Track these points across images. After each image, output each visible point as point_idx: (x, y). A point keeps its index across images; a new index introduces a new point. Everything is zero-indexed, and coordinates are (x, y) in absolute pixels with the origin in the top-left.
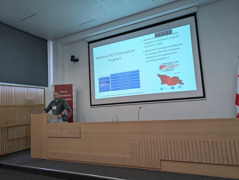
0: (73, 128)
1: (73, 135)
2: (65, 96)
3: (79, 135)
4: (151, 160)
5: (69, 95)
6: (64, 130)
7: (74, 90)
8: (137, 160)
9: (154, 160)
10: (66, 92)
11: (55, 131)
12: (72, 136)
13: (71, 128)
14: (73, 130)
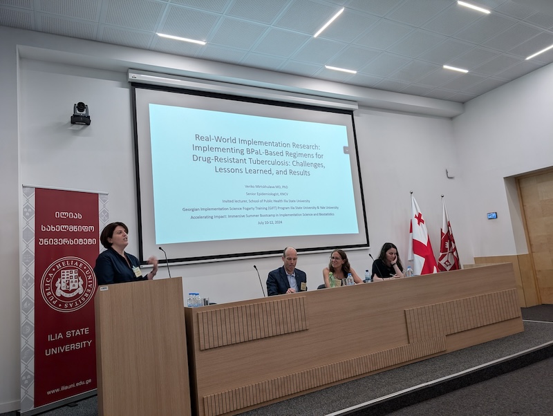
0: (288, 309)
1: (289, 325)
2: (74, 228)
5: (86, 229)
6: (261, 316)
7: (104, 212)
10: (79, 216)
12: (286, 329)
13: (284, 310)
14: (288, 313)
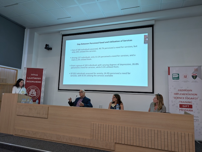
3: (47, 116)
4: (107, 143)
5: (39, 78)
6: (33, 110)
7: (44, 74)
8: (95, 141)
9: (110, 143)
10: (37, 75)
11: (24, 110)
12: (39, 116)
14: (41, 111)
